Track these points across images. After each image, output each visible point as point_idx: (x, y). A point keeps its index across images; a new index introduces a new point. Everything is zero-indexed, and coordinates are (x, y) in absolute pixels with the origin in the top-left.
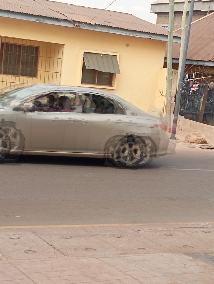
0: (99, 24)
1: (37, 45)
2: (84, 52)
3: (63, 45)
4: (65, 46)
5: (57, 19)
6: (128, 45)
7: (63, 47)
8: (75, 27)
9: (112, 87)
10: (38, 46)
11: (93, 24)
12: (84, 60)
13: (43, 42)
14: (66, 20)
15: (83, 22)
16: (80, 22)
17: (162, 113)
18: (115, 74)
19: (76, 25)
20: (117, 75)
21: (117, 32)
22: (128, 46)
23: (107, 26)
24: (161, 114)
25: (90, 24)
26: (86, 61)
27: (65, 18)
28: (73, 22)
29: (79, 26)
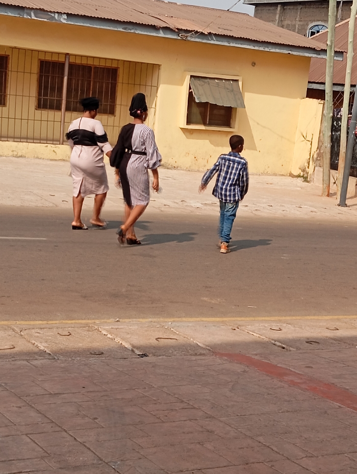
0: (214, 33)
1: (114, 65)
2: (191, 76)
3: (159, 66)
4: (162, 68)
5: (154, 28)
6: (255, 64)
7: (159, 69)
8: (179, 38)
9: (231, 128)
10: (117, 66)
11: (206, 33)
12: (190, 88)
13: (130, 62)
14: (166, 29)
15: (192, 31)
16: (187, 31)
17: (307, 167)
18: (236, 108)
19: (182, 35)
20: (239, 110)
21: (241, 44)
22: (254, 66)
23: (227, 35)
24: (305, 168)
25: (202, 34)
26: (194, 89)
27: (165, 25)
28: (177, 31)
29: (187, 37)
